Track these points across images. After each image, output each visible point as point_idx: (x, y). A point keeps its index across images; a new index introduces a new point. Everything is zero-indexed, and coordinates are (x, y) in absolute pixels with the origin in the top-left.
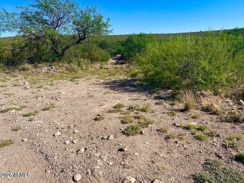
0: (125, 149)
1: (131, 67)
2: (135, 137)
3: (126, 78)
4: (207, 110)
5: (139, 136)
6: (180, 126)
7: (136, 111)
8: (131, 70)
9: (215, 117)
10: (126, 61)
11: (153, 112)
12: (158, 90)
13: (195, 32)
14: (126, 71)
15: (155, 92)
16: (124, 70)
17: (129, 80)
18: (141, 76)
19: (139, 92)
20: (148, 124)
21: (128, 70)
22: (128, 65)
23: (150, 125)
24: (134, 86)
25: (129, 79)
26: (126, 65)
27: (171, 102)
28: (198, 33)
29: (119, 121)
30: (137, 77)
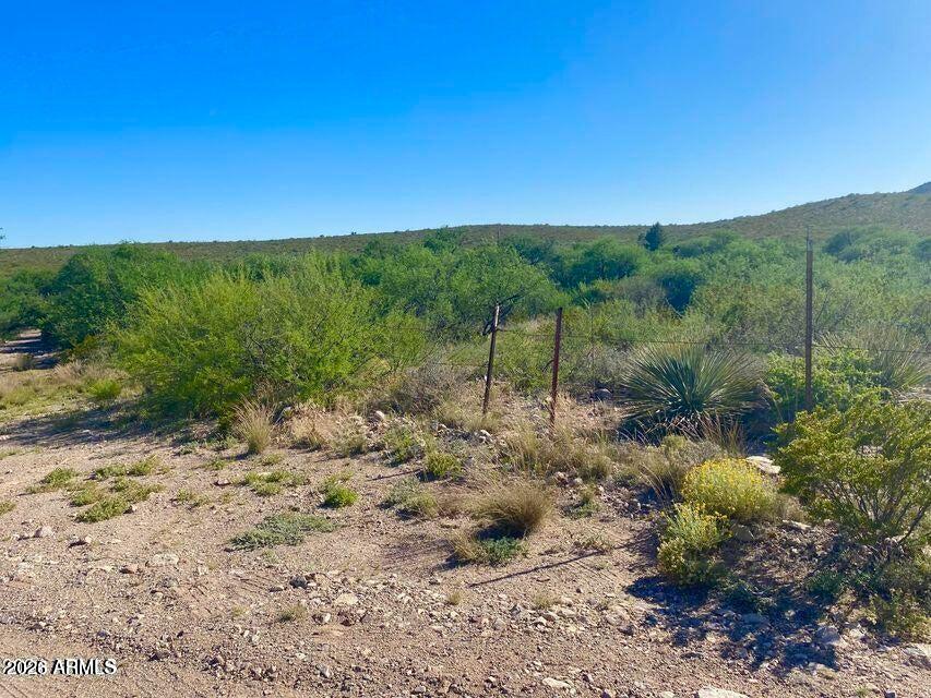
0: (88, 540)
1: (92, 370)
2: (112, 521)
3: (74, 407)
4: (304, 445)
5: (123, 518)
6: (229, 484)
7: (112, 479)
8: (90, 382)
9: (317, 454)
10: (68, 351)
11: (164, 471)
12: (187, 424)
13: (336, 238)
14: (72, 387)
15: (176, 430)
16: (64, 385)
17: (85, 413)
18: (130, 394)
19: (127, 437)
20: (149, 491)
21: (79, 382)
22: (78, 365)
23: (152, 495)
24: (107, 425)
25: (87, 409)
26: (68, 366)
27: (217, 445)
28: (344, 239)
29: (65, 504)
30: (118, 400)
